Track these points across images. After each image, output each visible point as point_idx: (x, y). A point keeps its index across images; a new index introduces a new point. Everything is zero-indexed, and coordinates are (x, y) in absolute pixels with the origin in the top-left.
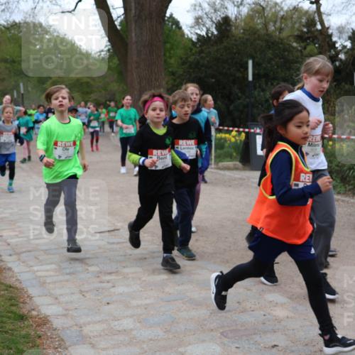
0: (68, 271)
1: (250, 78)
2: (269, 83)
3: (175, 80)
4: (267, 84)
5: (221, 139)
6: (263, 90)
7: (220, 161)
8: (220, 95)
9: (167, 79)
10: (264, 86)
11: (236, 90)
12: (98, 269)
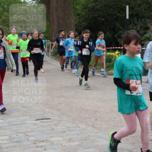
0: (16, 140)
1: (127, 17)
2: (139, 20)
3: (80, 19)
4: (138, 21)
5: (109, 56)
6: (135, 25)
7: (109, 70)
8: (108, 28)
9: (74, 18)
10: (136, 22)
11: (118, 25)
12: (35, 139)
